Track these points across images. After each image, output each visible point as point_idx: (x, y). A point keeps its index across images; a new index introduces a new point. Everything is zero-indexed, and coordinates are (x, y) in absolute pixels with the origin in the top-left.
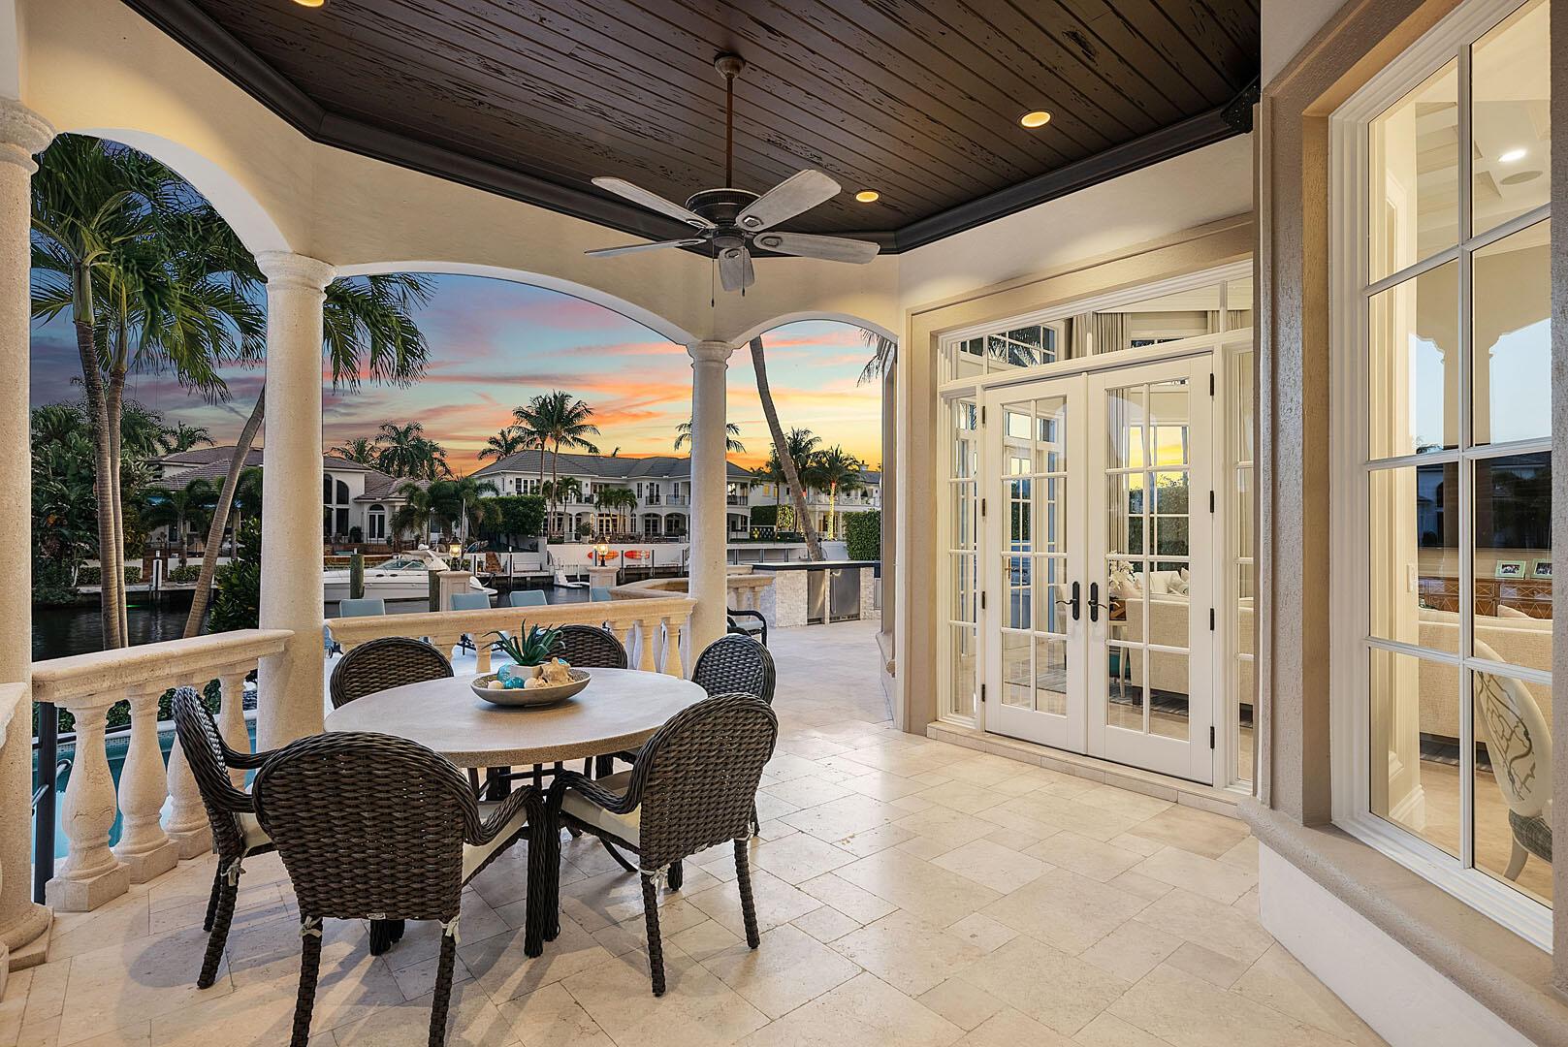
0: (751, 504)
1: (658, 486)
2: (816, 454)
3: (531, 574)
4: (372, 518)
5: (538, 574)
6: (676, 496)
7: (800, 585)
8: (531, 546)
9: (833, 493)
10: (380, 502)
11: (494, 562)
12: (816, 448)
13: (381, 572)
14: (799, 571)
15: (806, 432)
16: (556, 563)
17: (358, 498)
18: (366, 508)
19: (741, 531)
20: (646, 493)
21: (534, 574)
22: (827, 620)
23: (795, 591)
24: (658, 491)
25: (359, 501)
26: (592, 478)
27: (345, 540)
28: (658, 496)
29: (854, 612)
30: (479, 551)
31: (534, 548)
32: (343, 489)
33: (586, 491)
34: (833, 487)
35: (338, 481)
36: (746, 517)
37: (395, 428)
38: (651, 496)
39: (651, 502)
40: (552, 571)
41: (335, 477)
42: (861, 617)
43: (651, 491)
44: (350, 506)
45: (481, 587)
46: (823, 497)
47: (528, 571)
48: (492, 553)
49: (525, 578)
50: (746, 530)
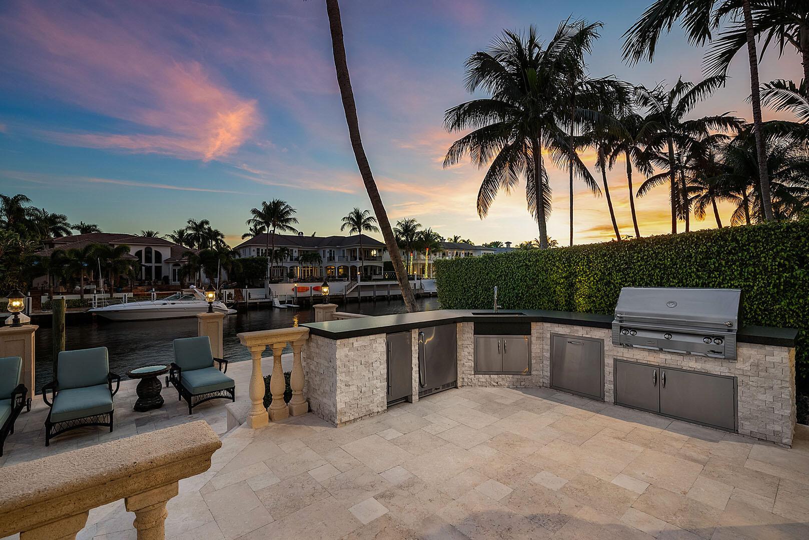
0: (384, 260)
1: (334, 251)
2: (418, 233)
3: (259, 301)
4: (174, 270)
5: (264, 300)
6: (344, 257)
7: (375, 356)
8: (260, 285)
9: (427, 254)
10: (178, 262)
11: (239, 294)
12: (418, 230)
13: (166, 302)
14: (372, 337)
15: (412, 221)
16: (274, 294)
17: (167, 260)
18: (171, 265)
19: (379, 275)
20: (328, 255)
21: (261, 301)
22: (415, 397)
23: (369, 365)
24: (334, 254)
25: (167, 262)
26: (299, 248)
27: (160, 283)
28: (334, 257)
29: (450, 380)
30: (230, 288)
31: (262, 286)
32: (158, 255)
33: (296, 255)
34: (427, 251)
35: (155, 251)
36: (381, 267)
37: (195, 223)
38: (330, 257)
39: (331, 260)
40: (271, 298)
41: (154, 249)
42: (459, 384)
43: (331, 254)
44: (162, 264)
45: (226, 309)
46: (422, 256)
47: (258, 299)
48: (238, 289)
49: (256, 303)
50: (381, 274)
